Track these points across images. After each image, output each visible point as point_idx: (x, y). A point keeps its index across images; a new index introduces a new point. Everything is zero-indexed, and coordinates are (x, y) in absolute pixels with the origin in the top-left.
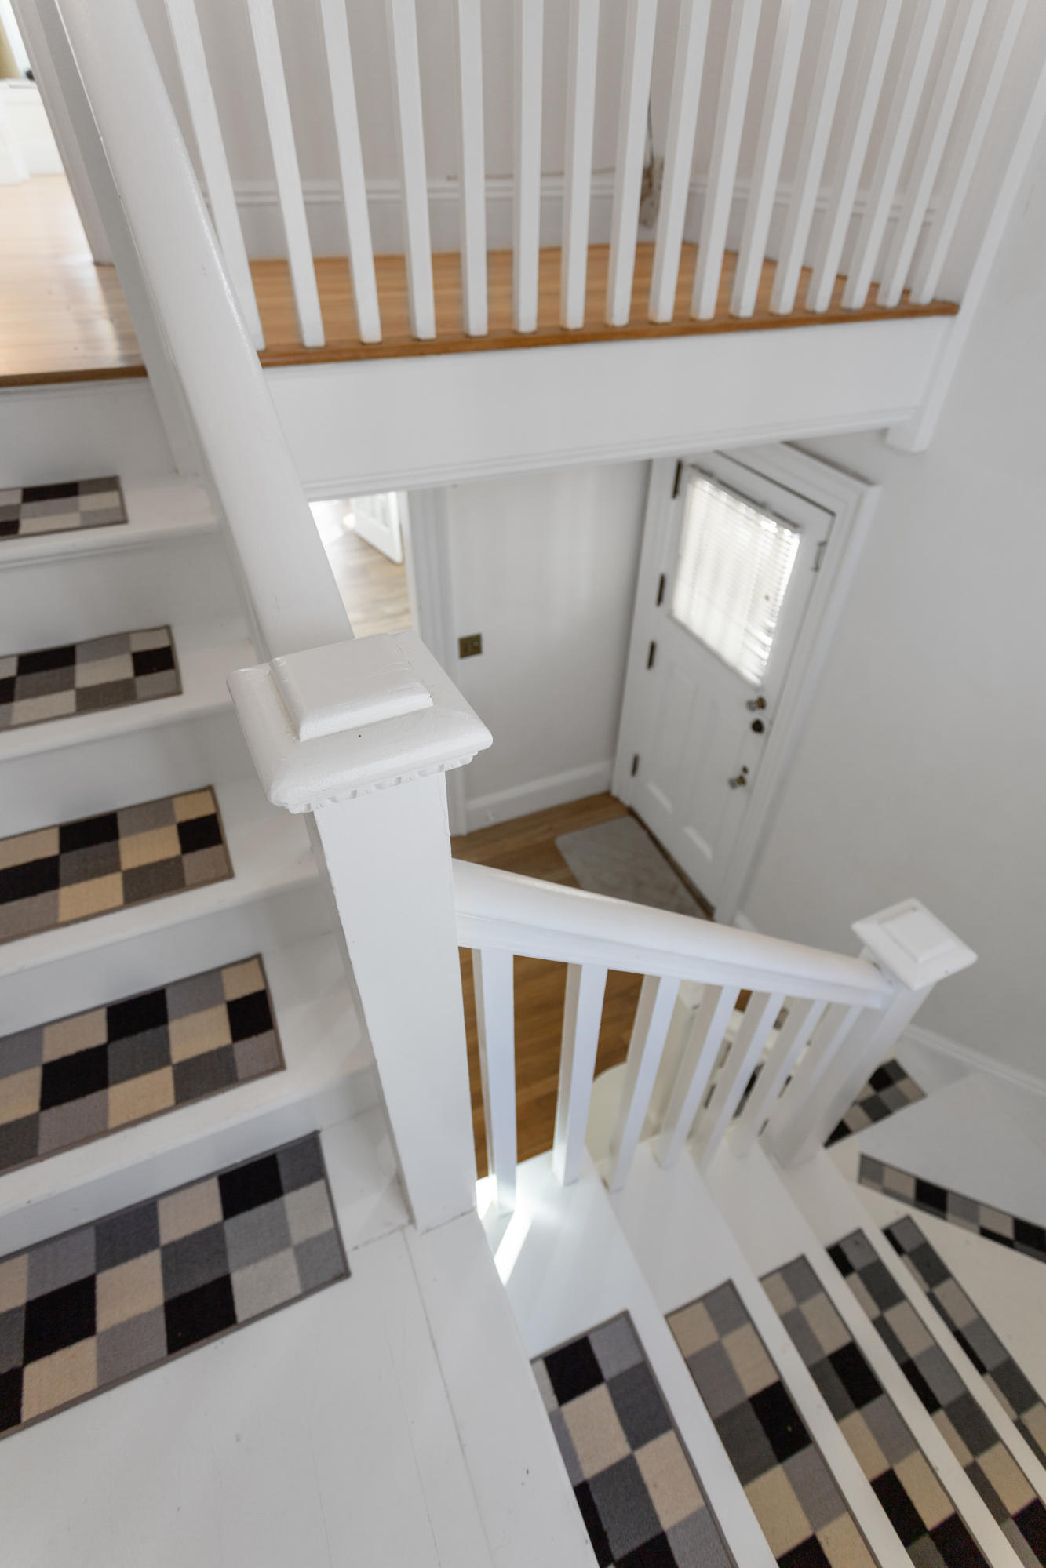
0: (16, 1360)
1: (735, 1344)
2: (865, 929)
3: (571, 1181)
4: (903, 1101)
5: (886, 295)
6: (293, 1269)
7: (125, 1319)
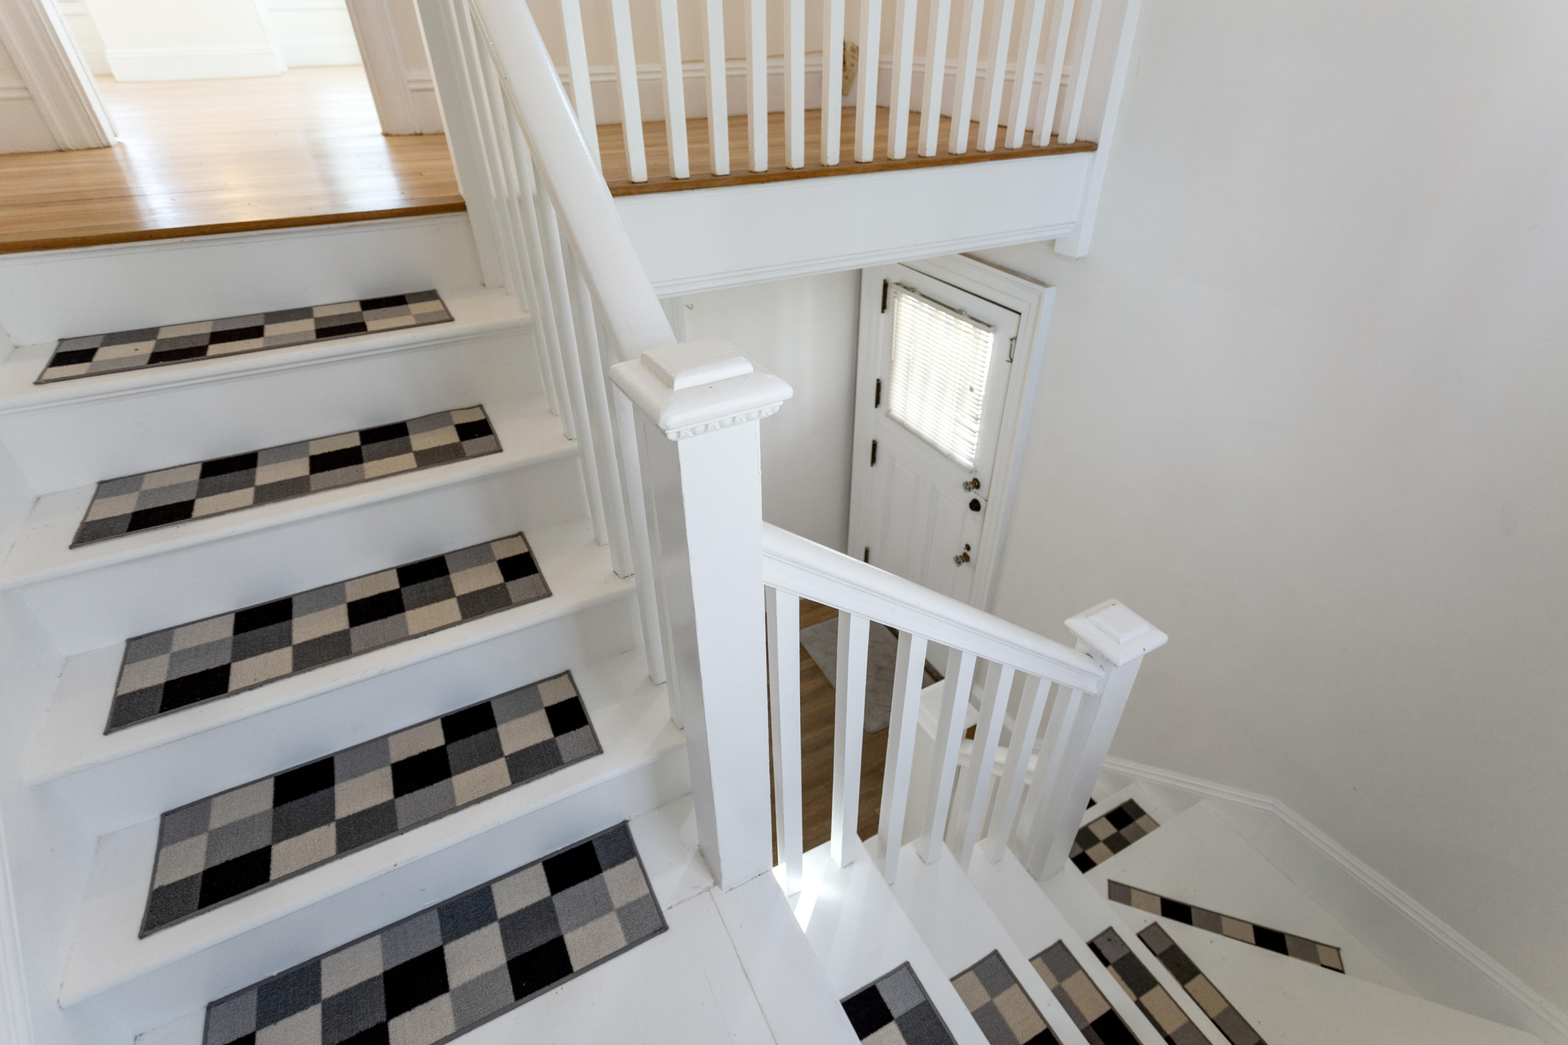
0: (380, 1016)
1: (1005, 1002)
2: (1076, 624)
3: (848, 864)
4: (1141, 833)
5: (1039, 138)
6: (618, 927)
7: (473, 977)
